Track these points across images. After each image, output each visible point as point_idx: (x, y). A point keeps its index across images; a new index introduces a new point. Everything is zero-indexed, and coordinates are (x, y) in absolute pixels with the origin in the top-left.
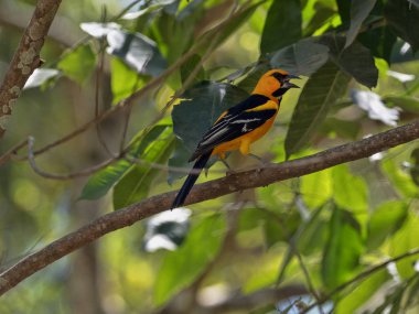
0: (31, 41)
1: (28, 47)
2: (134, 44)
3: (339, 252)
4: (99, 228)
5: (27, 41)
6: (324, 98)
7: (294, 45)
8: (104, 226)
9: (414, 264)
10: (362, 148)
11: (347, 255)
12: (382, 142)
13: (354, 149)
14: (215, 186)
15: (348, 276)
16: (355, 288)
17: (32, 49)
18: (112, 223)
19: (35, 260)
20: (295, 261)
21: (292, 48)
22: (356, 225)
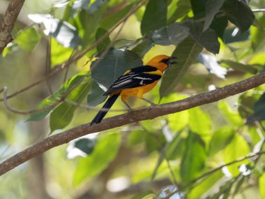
0: (5, 25)
1: (3, 29)
2: (63, 28)
3: (191, 160)
4: (47, 145)
5: (3, 26)
6: (185, 61)
7: (167, 27)
8: (51, 143)
9: (239, 167)
10: (214, 96)
11: (196, 162)
12: (226, 92)
13: (209, 96)
14: (121, 118)
15: (198, 175)
16: (203, 181)
17: (6, 31)
18: (56, 141)
19: (7, 164)
20: (165, 163)
21: (166, 29)
22: (202, 143)
